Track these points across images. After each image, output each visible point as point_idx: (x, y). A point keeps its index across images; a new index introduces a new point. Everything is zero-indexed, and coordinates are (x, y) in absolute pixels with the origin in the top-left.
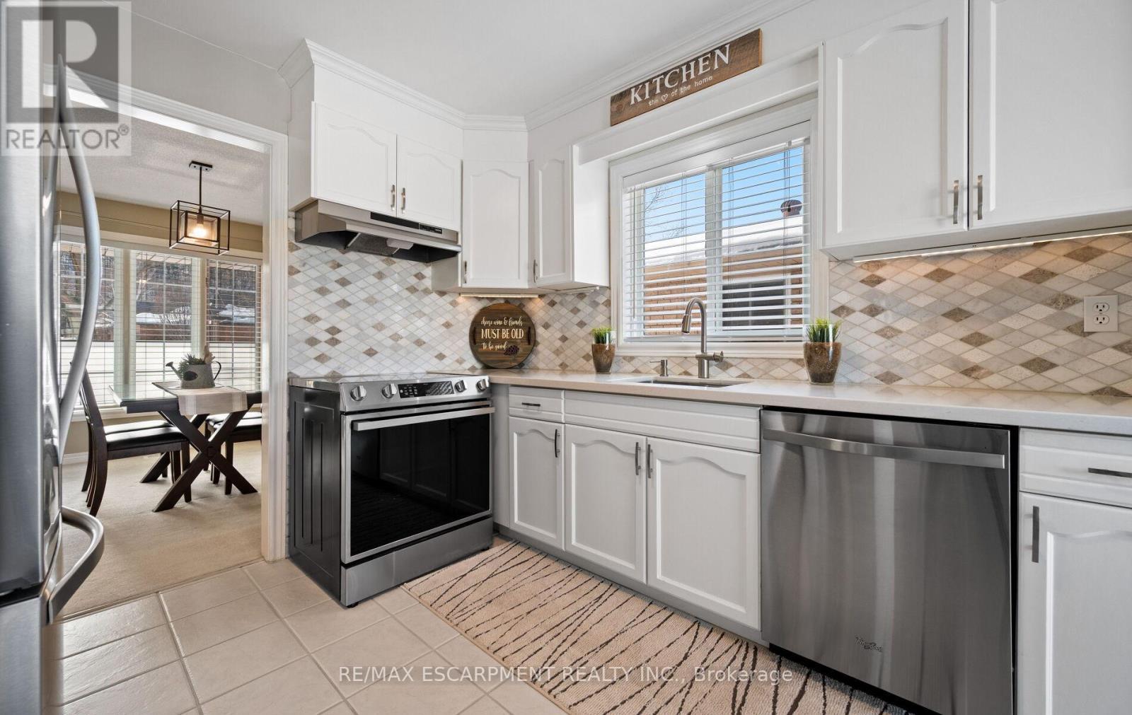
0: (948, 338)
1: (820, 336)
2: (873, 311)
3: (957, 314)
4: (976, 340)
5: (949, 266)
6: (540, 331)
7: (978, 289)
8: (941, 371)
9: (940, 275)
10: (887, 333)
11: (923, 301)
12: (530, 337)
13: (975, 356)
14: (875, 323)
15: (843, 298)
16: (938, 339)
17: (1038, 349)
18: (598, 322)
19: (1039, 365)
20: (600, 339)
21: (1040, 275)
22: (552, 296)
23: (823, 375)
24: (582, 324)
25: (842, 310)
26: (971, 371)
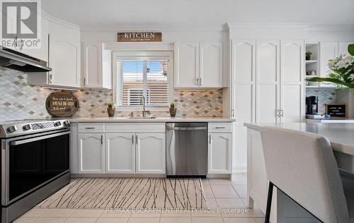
0: (194, 107)
1: (173, 106)
2: (182, 101)
3: (195, 102)
4: (198, 107)
5: (195, 93)
6: (81, 103)
7: (198, 98)
8: (193, 113)
9: (192, 95)
10: (184, 106)
11: (190, 99)
12: (76, 105)
13: (198, 110)
14: (182, 104)
15: (176, 98)
16: (192, 107)
17: (206, 109)
18: (108, 101)
19: (206, 112)
20: (110, 106)
21: (206, 96)
22: (87, 91)
23: (173, 115)
24: (101, 101)
25: (176, 101)
26: (197, 113)
